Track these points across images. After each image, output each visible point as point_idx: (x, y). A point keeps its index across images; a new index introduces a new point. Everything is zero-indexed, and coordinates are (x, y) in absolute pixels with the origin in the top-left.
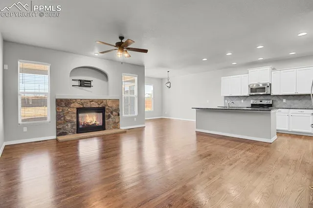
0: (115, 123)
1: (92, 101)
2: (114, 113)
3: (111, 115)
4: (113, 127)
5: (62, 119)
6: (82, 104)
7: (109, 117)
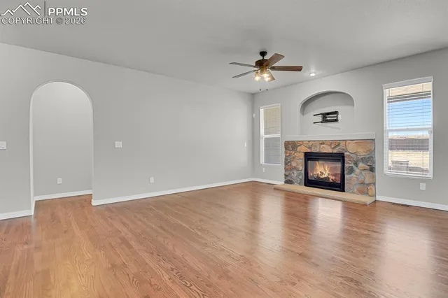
0: (363, 183)
1: (322, 143)
2: (361, 165)
3: (355, 168)
4: (358, 190)
5: (289, 164)
6: (310, 148)
7: (351, 171)
